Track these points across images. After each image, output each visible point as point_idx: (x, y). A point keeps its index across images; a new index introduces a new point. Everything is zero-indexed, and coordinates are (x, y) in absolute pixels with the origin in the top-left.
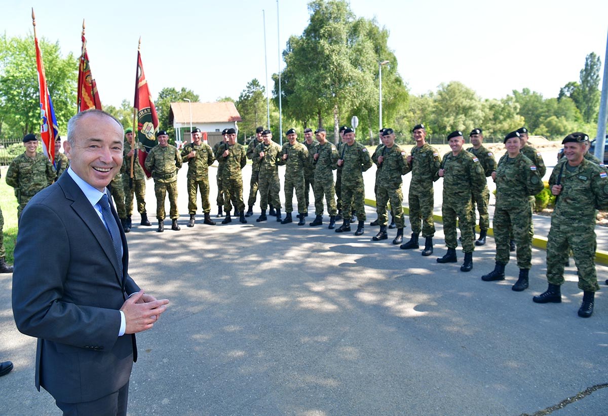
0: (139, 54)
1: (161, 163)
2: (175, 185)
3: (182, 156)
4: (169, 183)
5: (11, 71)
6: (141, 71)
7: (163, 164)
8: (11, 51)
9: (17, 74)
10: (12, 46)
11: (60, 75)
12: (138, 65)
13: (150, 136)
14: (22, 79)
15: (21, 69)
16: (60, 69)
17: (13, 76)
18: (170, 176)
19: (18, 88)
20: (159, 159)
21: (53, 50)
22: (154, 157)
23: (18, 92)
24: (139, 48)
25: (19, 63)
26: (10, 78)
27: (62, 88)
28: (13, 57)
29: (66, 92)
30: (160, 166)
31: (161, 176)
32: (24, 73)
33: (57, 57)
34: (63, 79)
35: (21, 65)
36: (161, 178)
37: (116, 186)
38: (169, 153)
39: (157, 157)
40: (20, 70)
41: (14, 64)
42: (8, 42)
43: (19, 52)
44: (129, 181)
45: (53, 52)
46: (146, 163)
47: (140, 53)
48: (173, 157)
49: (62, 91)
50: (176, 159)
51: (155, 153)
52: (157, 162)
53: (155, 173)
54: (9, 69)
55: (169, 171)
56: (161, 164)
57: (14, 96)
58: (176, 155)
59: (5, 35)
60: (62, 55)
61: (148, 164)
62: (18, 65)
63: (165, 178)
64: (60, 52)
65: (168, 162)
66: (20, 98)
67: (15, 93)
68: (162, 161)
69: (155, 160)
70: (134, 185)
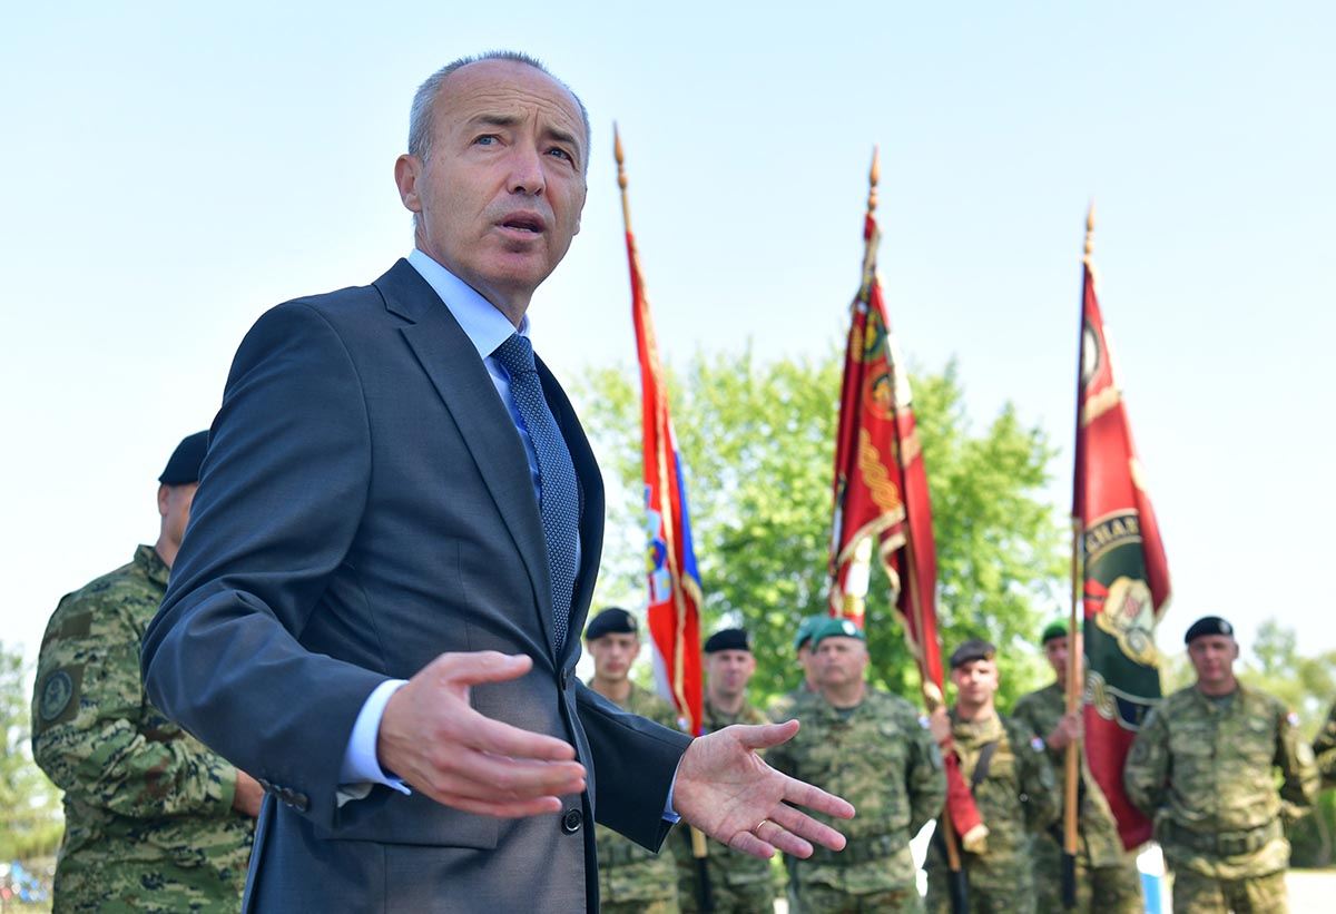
0: (1087, 277)
1: (1197, 772)
2: (1274, 893)
3: (1319, 749)
4: (1241, 882)
5: (762, 501)
6: (1098, 352)
7: (1210, 778)
8: (767, 421)
9: (782, 516)
10: (770, 397)
11: (958, 506)
12: (1085, 325)
13: (1136, 643)
14: (801, 536)
15: (802, 491)
16: (956, 481)
17: (768, 524)
18: (1243, 843)
19: (786, 573)
20: (1189, 757)
21: (934, 400)
22: (1164, 744)
23: (783, 593)
24: (1086, 251)
25: (796, 467)
26: (759, 532)
27: (962, 566)
28: (774, 447)
29: (979, 585)
30: (1193, 788)
31: (1199, 843)
32: (813, 507)
33: (948, 431)
34: (969, 529)
35: (801, 475)
36: (1198, 851)
37: (993, 883)
38: (1238, 728)
39: (1179, 744)
40: (797, 496)
41: (775, 470)
42: (757, 385)
43: (799, 420)
44: (1059, 871)
45: (930, 411)
46: (1130, 769)
47: (1094, 270)
48: (1262, 752)
49: (963, 581)
50: (1281, 759)
51: (1173, 726)
52: (1181, 769)
53: (1172, 822)
54: (753, 491)
55: (1237, 818)
56: (1198, 781)
57: (766, 609)
58: (1279, 742)
59: (747, 358)
60: (970, 423)
61: (1140, 778)
62: (788, 476)
63: (1220, 853)
64: (963, 410)
65: (1236, 771)
66: (788, 619)
67: (771, 596)
68: (1201, 765)
69: (1170, 761)
70: (1084, 892)
